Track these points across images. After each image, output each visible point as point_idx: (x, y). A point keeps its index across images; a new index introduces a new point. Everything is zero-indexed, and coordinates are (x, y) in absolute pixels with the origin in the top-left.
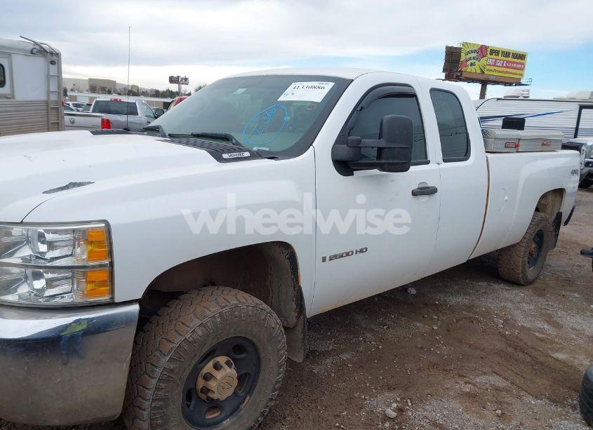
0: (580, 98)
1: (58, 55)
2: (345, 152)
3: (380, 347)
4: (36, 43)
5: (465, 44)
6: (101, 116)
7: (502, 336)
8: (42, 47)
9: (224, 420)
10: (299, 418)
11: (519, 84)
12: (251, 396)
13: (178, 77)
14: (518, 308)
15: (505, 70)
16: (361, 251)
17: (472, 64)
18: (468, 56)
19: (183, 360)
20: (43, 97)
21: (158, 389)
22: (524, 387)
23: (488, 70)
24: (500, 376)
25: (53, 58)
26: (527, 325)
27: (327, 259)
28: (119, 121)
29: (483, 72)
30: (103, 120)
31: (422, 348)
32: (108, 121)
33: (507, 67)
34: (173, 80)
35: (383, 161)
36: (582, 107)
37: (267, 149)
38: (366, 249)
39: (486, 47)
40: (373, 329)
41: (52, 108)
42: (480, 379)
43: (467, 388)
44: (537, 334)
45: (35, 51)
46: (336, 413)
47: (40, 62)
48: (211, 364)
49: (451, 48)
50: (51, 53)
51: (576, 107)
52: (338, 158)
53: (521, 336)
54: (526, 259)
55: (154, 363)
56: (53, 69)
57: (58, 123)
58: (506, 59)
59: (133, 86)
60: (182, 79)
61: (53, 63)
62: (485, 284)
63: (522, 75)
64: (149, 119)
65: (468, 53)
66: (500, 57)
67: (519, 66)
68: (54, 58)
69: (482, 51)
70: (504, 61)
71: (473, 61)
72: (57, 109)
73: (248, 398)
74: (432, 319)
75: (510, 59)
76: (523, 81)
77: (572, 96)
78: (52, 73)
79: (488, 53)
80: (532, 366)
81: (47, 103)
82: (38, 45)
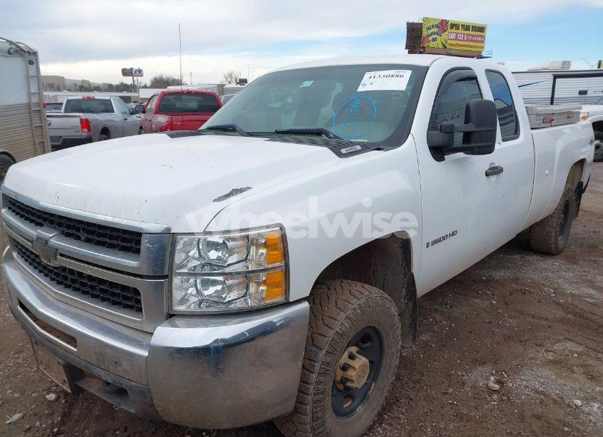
0: (552, 68)
1: (35, 54)
2: (440, 138)
3: (453, 325)
4: (11, 43)
5: (426, 19)
6: (79, 116)
7: (557, 304)
8: (18, 47)
9: (357, 408)
10: (411, 399)
11: (480, 57)
12: (376, 382)
13: (132, 69)
14: (560, 277)
15: (466, 43)
16: (453, 234)
17: (434, 40)
18: (430, 32)
19: (335, 353)
20: (24, 100)
21: (318, 383)
22: (599, 349)
23: (450, 44)
24: (573, 341)
25: (30, 57)
26: (575, 292)
27: (430, 244)
28: (98, 120)
29: (445, 47)
30: (82, 121)
31: (490, 323)
32: (87, 120)
33: (468, 40)
34: (126, 72)
35: (472, 145)
36: (556, 77)
37: (366, 141)
38: (456, 231)
39: (446, 22)
40: (437, 310)
41: (34, 111)
42: (558, 347)
43: (550, 356)
44: (588, 299)
45: (12, 51)
46: (442, 391)
47: (17, 62)
48: (346, 354)
49: (412, 24)
50: (29, 53)
51: (550, 76)
52: (435, 145)
53: (576, 303)
54: (558, 230)
55: (312, 358)
56: (32, 69)
57: (41, 126)
58: (466, 32)
59: (83, 81)
60: (136, 71)
61: (31, 63)
62: (518, 257)
63: (482, 47)
64: (126, 116)
65: (429, 29)
66: (460, 31)
67: (479, 39)
68: (32, 58)
69: (443, 25)
70: (464, 34)
71: (434, 36)
72: (39, 111)
73: (373, 384)
74: (487, 294)
75: (470, 32)
76: (484, 54)
77: (545, 66)
78: (31, 74)
79: (449, 27)
80: (597, 329)
81: (29, 105)
82: (14, 44)
